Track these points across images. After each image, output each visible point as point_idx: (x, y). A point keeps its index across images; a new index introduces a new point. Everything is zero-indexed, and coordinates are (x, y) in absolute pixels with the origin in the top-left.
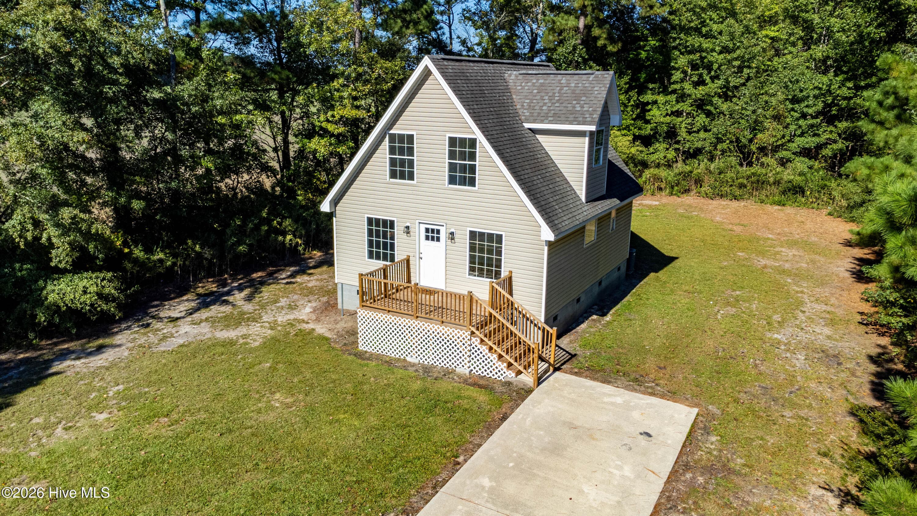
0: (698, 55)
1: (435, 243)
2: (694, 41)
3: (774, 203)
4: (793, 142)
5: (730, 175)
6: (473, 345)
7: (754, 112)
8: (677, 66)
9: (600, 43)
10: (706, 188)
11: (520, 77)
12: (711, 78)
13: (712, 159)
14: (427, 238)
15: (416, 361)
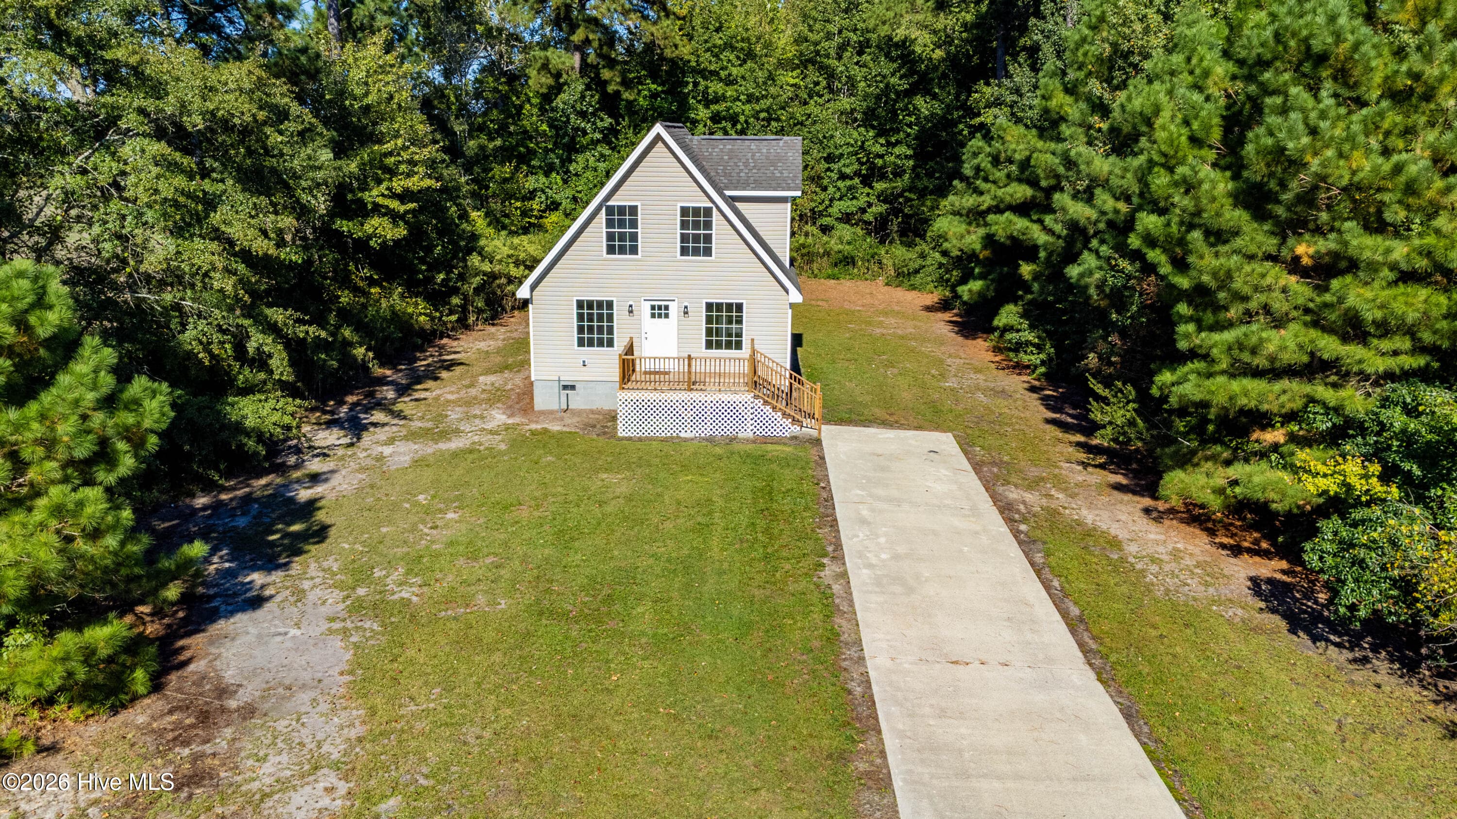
0: (724, 105)
1: (663, 320)
2: (715, 87)
3: (829, 277)
6: (756, 408)
11: (704, 142)
14: (653, 316)
15: (692, 435)
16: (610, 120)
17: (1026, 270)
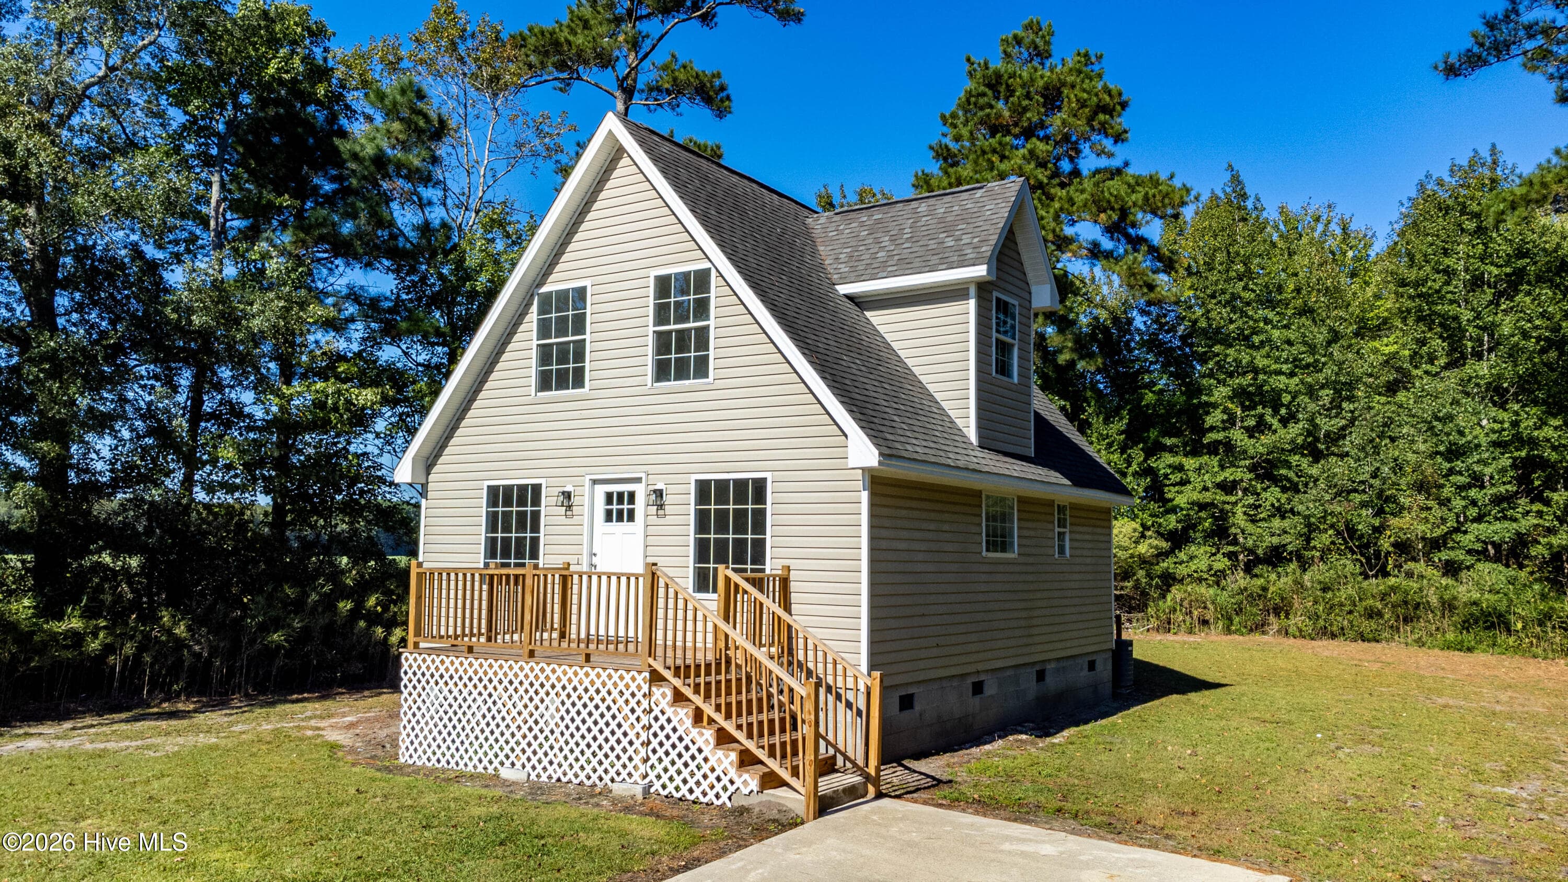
0: (1250, 376)
1: (625, 526)
4: (1465, 532)
5: (1346, 592)
6: (656, 711)
7: (1374, 475)
8: (1212, 399)
9: (1063, 358)
10: (1296, 620)
12: (1280, 421)
13: (1304, 565)
14: (609, 516)
15: (522, 776)
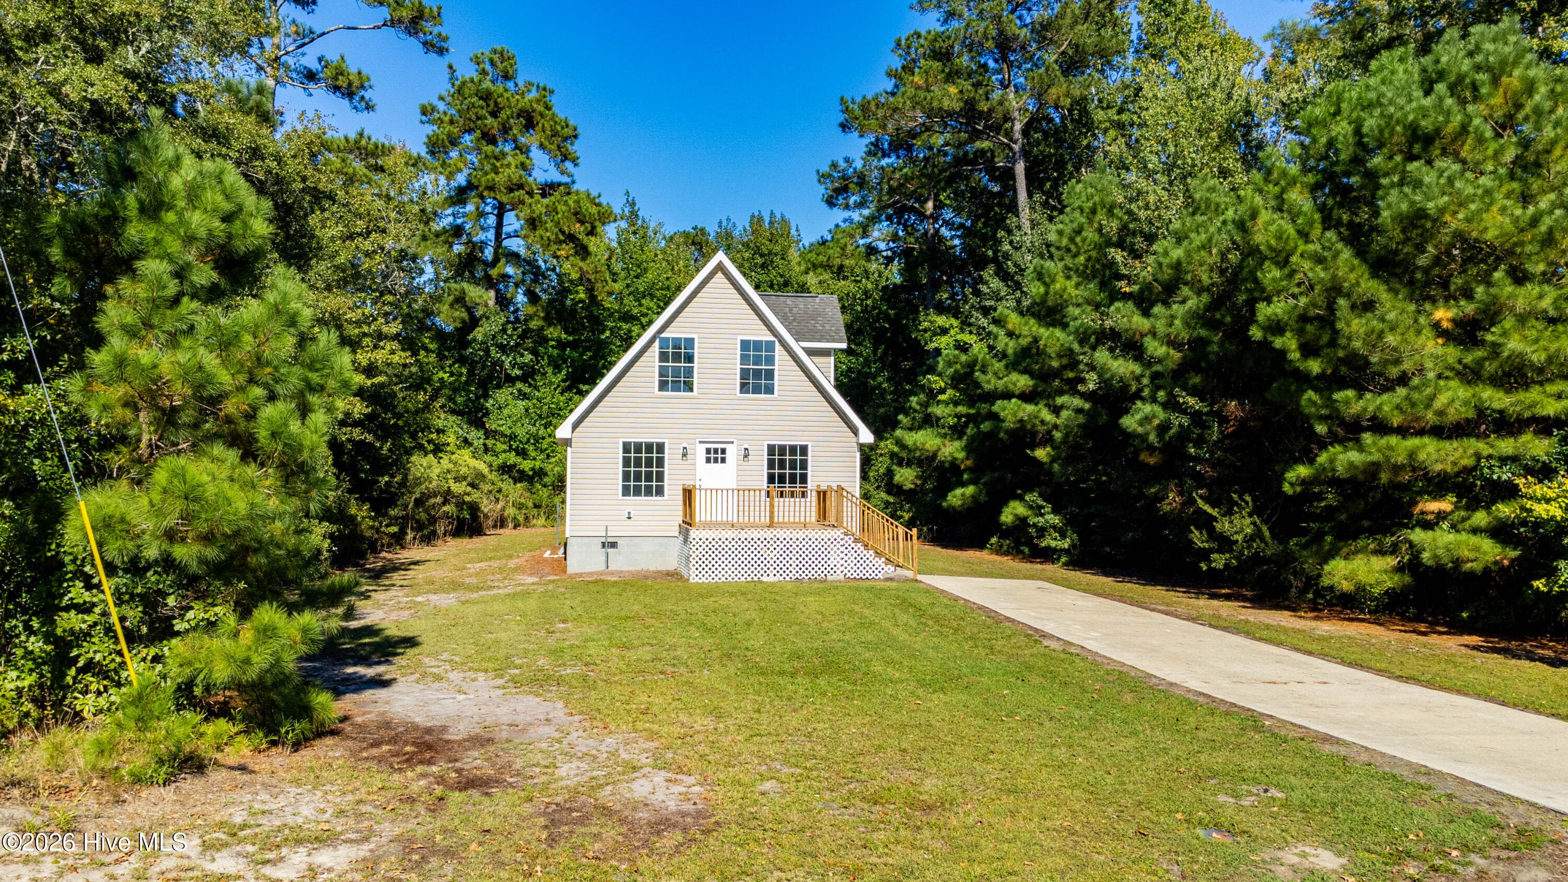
1: (719, 465)
6: (847, 545)
14: (708, 460)
15: (776, 579)
16: (530, 356)
17: (1041, 454)
